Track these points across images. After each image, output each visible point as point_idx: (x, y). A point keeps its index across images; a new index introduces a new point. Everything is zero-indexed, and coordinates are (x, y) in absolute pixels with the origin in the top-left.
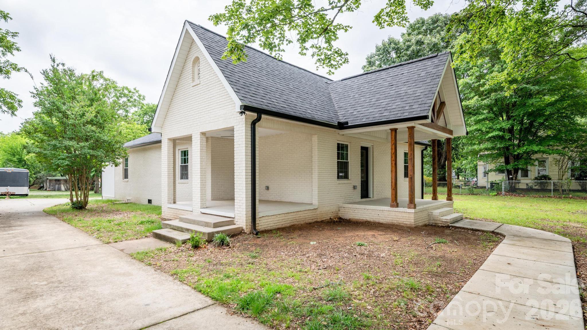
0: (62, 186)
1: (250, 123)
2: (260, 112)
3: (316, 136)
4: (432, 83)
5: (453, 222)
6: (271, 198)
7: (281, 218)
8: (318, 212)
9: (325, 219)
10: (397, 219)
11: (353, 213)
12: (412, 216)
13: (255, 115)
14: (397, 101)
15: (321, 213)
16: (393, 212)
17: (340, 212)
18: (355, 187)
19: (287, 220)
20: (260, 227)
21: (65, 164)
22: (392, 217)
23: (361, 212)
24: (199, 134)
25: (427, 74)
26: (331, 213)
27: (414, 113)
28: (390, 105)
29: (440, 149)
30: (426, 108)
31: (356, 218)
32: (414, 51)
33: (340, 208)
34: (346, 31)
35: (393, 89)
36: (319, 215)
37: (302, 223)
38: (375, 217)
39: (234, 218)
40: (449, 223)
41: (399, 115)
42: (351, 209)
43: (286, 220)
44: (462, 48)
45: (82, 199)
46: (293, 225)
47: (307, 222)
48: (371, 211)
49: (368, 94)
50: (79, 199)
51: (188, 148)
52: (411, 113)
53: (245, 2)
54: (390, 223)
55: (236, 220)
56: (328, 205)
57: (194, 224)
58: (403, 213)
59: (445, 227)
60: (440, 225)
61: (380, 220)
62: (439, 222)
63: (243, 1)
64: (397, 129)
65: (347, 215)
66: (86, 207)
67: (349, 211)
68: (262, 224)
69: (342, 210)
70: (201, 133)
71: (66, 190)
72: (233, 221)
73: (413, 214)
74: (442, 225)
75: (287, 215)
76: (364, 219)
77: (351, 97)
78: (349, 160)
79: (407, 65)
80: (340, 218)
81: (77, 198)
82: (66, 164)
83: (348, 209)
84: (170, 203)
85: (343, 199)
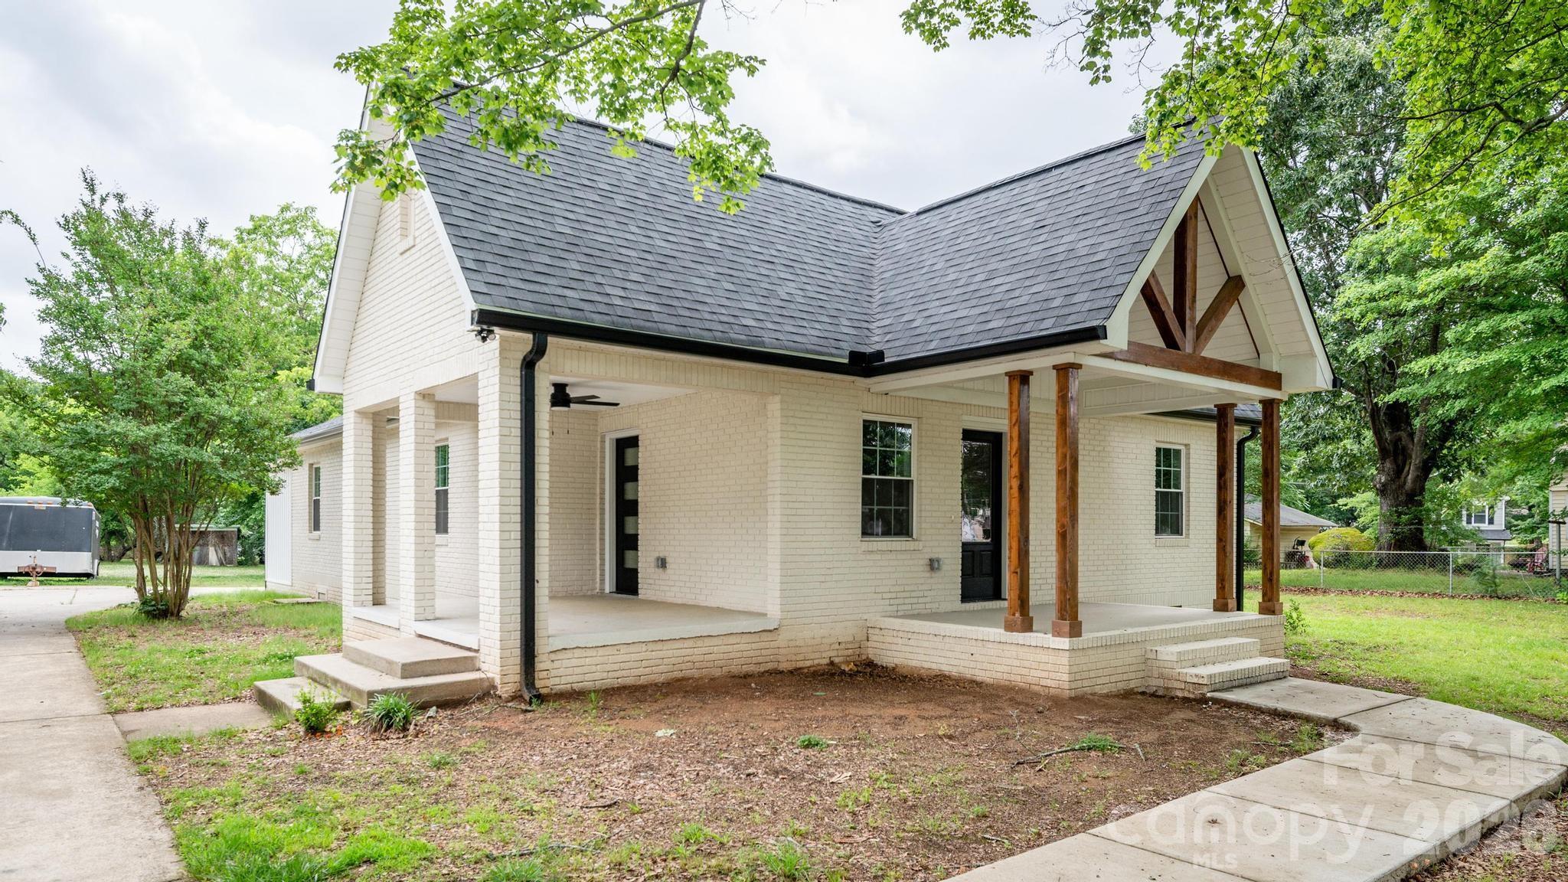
0: (211, 550)
1: (519, 365)
2: (542, 329)
3: (778, 398)
4: (1150, 217)
5: (1226, 685)
6: (670, 597)
7: (634, 657)
8: (782, 639)
9: (808, 663)
10: (1024, 671)
11: (904, 649)
12: (1064, 659)
13: (524, 340)
14: (1039, 279)
15: (792, 644)
16: (1013, 648)
17: (869, 644)
18: (933, 565)
19: (659, 662)
20: (557, 681)
21: (107, 486)
22: (1009, 662)
23: (926, 644)
24: (412, 396)
25: (1146, 187)
26: (837, 646)
27: (1071, 319)
28: (1017, 293)
29: (1403, 434)
30: (1104, 303)
31: (914, 663)
32: (1290, 92)
33: (871, 631)
34: (752, 71)
35: (1041, 239)
36: (782, 651)
37: (717, 673)
38: (962, 663)
39: (477, 651)
40: (1205, 690)
41: (1027, 327)
42: (901, 634)
43: (652, 663)
44: (1162, 102)
45: (169, 588)
46: (678, 680)
47: (735, 669)
48: (951, 640)
49: (972, 258)
50: (160, 588)
51: (447, 439)
52: (1060, 320)
53: (442, 7)
54: (1003, 683)
55: (482, 656)
56: (822, 620)
57: (367, 666)
58: (1038, 650)
59: (1194, 700)
60: (1180, 694)
61: (977, 672)
62: (1176, 685)
63: (436, 6)
64: (1031, 373)
65: (889, 653)
66: (183, 613)
67: (895, 640)
68: (561, 672)
69: (875, 638)
70: (419, 393)
71: (222, 564)
72: (472, 659)
73: (1067, 654)
74: (1186, 694)
75: (659, 646)
76: (934, 666)
77: (924, 271)
78: (914, 476)
79: (1102, 156)
80: (870, 664)
81: (155, 586)
82: (110, 485)
83: (891, 633)
84: (363, 605)
85: (887, 602)
